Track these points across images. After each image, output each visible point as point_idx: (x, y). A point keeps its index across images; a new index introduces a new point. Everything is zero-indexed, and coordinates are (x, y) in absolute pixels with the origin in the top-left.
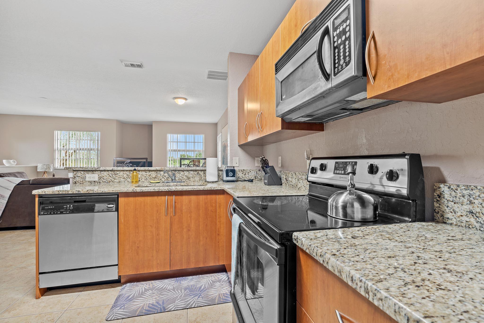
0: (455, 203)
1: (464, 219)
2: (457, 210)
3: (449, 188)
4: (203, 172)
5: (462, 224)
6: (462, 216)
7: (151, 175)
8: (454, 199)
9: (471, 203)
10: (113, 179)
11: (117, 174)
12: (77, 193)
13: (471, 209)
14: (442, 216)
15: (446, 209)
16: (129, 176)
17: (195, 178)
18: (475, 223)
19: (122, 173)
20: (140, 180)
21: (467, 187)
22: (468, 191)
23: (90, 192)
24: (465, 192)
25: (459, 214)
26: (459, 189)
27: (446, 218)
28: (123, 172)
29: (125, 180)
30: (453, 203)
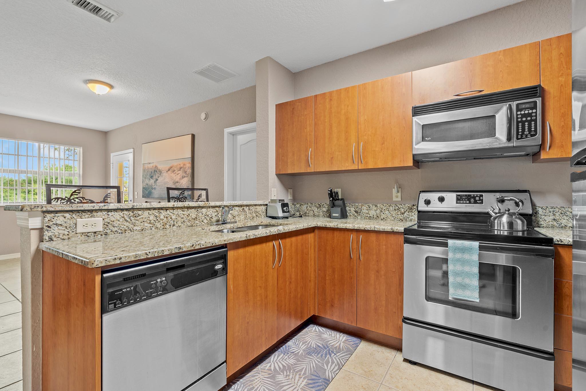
0: (545, 216)
1: (551, 223)
2: (546, 219)
3: (542, 208)
4: (248, 208)
5: (550, 226)
6: (549, 222)
7: (190, 215)
8: (545, 214)
9: (554, 215)
10: (131, 226)
11: (139, 215)
12: (177, 251)
13: (555, 218)
14: (538, 223)
15: (540, 219)
16: (158, 218)
17: (241, 216)
18: (556, 225)
19: (146, 213)
20: (175, 223)
21: (552, 208)
22: (553, 209)
23: (196, 248)
24: (551, 210)
25: (548, 221)
26: (547, 209)
27: (540, 224)
28: (149, 211)
29: (151, 225)
30: (544, 216)
